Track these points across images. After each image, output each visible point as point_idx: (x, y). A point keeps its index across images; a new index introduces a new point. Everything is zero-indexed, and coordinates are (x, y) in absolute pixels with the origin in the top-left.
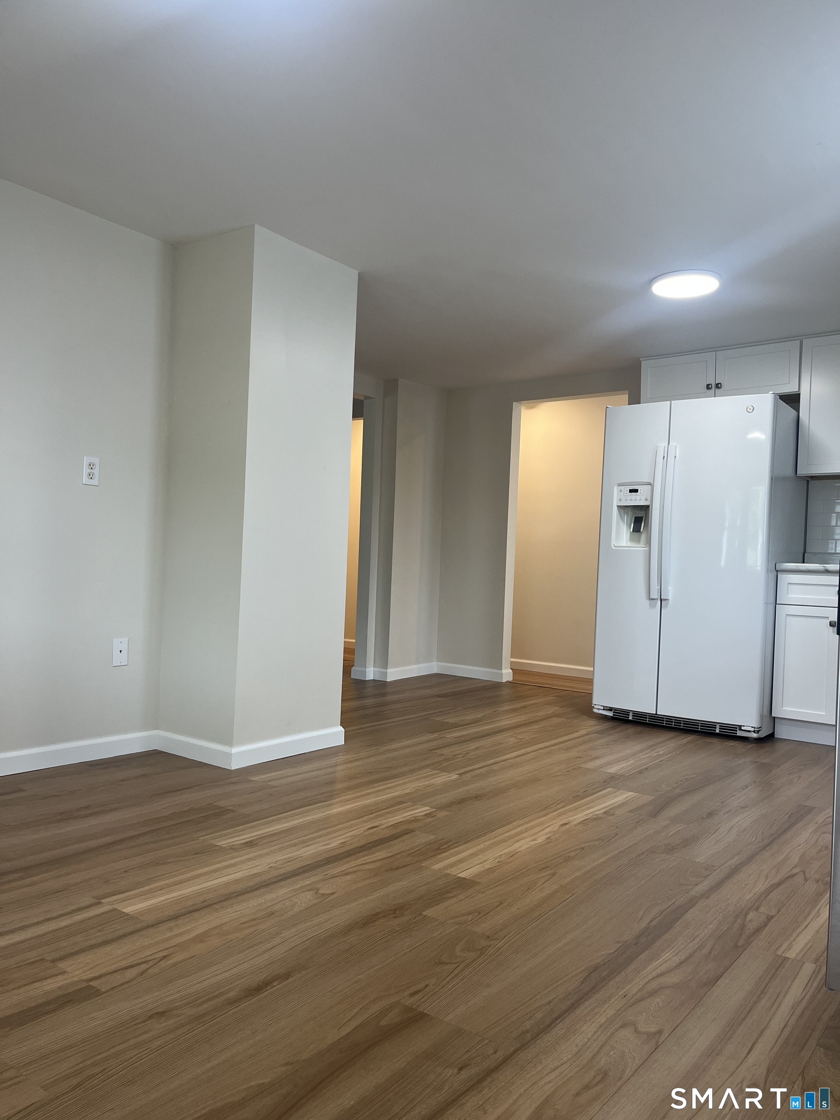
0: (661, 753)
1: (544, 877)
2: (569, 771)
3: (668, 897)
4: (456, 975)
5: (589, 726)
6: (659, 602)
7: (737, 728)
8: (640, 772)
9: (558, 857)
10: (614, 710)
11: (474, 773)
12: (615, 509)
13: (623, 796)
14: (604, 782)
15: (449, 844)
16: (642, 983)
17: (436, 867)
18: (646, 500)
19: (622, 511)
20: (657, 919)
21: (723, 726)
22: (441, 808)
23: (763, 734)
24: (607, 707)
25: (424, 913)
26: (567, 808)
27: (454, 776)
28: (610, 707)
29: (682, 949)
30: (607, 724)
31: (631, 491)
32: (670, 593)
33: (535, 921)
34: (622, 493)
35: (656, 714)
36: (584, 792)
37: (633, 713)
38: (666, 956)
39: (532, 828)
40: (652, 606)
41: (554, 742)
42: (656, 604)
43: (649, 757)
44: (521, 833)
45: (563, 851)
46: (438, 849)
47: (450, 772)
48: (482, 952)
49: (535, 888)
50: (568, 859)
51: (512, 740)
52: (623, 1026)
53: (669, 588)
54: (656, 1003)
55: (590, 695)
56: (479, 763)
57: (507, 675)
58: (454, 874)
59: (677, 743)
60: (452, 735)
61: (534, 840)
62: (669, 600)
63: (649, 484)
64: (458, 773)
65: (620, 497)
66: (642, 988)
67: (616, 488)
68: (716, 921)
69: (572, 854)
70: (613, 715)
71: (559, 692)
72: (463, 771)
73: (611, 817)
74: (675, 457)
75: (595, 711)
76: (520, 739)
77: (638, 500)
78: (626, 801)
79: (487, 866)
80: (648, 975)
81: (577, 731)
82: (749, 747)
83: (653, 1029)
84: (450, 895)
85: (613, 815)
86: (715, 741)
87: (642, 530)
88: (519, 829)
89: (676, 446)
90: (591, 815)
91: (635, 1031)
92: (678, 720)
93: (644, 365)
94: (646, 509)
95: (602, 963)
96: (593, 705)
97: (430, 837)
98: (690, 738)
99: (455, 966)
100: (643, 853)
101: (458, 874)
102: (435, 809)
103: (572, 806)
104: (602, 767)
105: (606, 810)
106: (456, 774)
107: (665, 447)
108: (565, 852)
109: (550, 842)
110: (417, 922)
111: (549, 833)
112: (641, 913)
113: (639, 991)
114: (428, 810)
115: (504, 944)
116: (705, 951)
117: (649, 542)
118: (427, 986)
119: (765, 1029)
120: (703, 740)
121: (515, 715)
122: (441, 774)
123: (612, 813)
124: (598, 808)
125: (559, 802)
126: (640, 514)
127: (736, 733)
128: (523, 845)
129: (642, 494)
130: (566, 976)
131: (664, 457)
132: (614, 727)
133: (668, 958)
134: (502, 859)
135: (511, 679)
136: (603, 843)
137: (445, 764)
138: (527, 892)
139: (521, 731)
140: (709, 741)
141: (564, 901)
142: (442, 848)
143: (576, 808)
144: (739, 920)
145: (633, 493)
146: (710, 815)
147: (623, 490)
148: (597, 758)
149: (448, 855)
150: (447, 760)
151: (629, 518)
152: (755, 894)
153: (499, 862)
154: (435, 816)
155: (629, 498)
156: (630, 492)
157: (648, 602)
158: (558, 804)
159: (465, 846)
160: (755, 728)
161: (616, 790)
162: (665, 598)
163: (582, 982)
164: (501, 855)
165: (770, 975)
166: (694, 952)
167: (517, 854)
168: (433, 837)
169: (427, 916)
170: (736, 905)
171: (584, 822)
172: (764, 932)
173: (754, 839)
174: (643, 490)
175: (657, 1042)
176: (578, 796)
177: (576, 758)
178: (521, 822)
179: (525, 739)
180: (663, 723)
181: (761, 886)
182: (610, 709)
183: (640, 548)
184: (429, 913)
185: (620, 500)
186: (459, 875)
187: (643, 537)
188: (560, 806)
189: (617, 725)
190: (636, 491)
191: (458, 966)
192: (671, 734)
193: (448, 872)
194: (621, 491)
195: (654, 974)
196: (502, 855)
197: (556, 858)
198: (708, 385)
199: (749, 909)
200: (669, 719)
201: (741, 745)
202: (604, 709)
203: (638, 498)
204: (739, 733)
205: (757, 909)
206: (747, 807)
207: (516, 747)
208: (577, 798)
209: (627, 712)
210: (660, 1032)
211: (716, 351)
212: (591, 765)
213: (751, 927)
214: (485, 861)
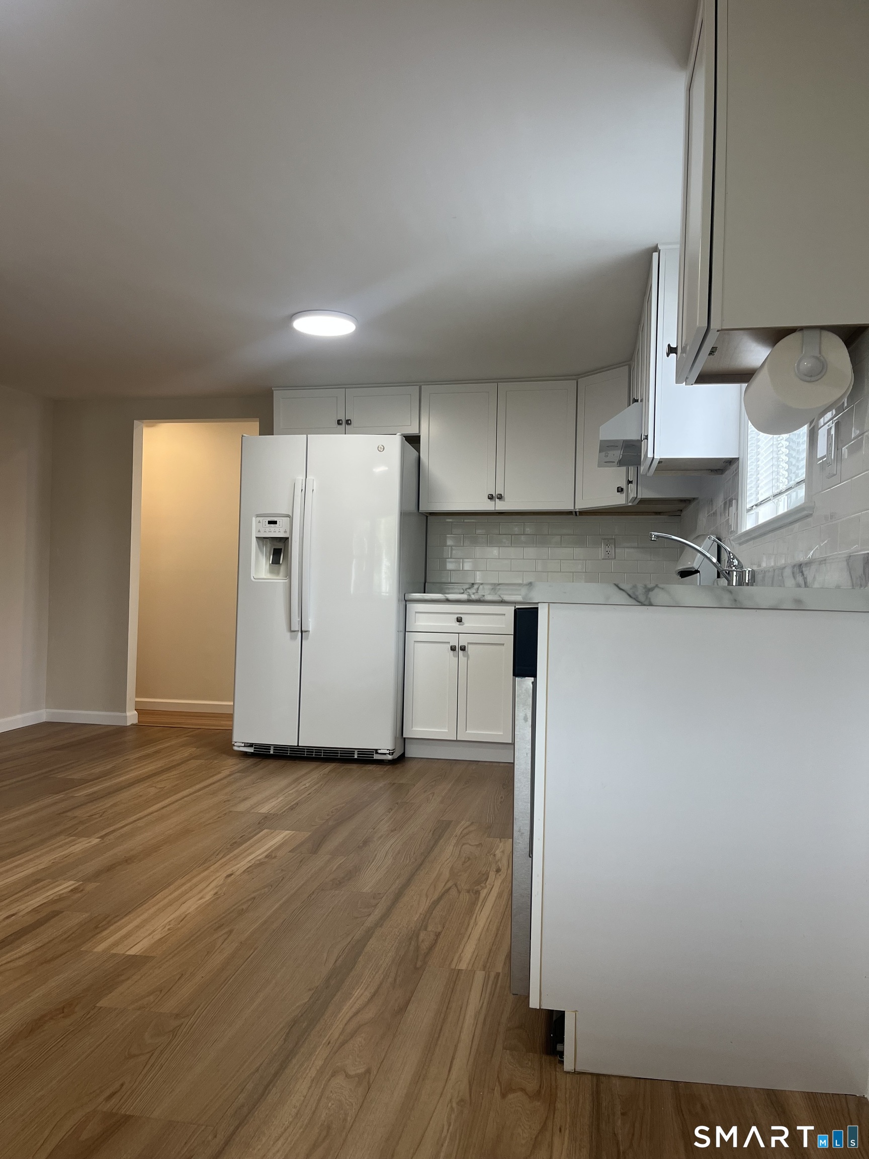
0: (307, 785)
1: (221, 936)
2: (221, 817)
3: (345, 933)
4: (152, 1066)
5: (231, 765)
6: (300, 634)
7: (373, 752)
8: (292, 808)
9: (231, 912)
10: (255, 746)
11: (117, 834)
12: (254, 540)
13: (281, 836)
14: (259, 823)
15: (108, 919)
16: (341, 1026)
17: (100, 948)
18: (285, 532)
19: (261, 543)
20: (341, 957)
21: (362, 751)
22: (88, 879)
23: (396, 756)
24: (248, 743)
25: (97, 1005)
26: (228, 857)
27: (95, 841)
28: (250, 743)
29: (370, 982)
30: (248, 761)
31: (270, 522)
32: (311, 624)
33: (222, 986)
34: (261, 524)
35: (298, 746)
36: (241, 837)
37: (274, 747)
38: (357, 993)
39: (196, 885)
40: (293, 638)
41: (198, 787)
42: (297, 636)
43: (297, 791)
44: (186, 892)
45: (234, 905)
46: (96, 927)
47: (89, 836)
48: (175, 1034)
49: (214, 951)
50: (241, 913)
51: (153, 791)
52: (333, 1075)
53: (310, 620)
54: (358, 1043)
55: (229, 732)
56: (121, 821)
57: (131, 717)
58: (122, 953)
59: (321, 773)
60: (82, 793)
61: (201, 899)
62: (309, 631)
63: (288, 516)
64: (100, 835)
65: (258, 528)
66: (342, 1030)
67: (254, 519)
68: (393, 948)
69: (244, 907)
70: (254, 751)
71: (193, 731)
72: (103, 833)
73: (274, 860)
74: (313, 490)
75: (236, 748)
76: (160, 788)
77: (277, 532)
78: (285, 840)
79: (157, 936)
80: (345, 1016)
81: (219, 773)
82: (385, 769)
83: (361, 1070)
84: (122, 978)
85: (275, 857)
86: (354, 766)
87: (281, 562)
88: (183, 888)
89: (313, 480)
90: (253, 862)
91: (346, 1076)
92: (318, 750)
93: (276, 394)
94: (285, 541)
95: (300, 1015)
96: (233, 743)
97: (84, 916)
98: (330, 766)
99: (148, 1056)
100: (313, 892)
101: (125, 952)
102: (82, 882)
103: (231, 855)
104: (253, 808)
105: (267, 853)
106: (97, 838)
107: (302, 480)
108: (236, 906)
109: (219, 897)
110: (92, 1017)
111: (216, 887)
112: (325, 955)
113: (341, 1034)
114: (73, 884)
115: (196, 1019)
116: (390, 980)
117: (289, 575)
118: (122, 1085)
119: (458, 1042)
120: (344, 767)
121: (149, 761)
122: (79, 840)
123: (273, 855)
124: (259, 852)
125: (218, 852)
126: (279, 546)
127: (373, 757)
128: (191, 905)
129: (281, 526)
130: (268, 1037)
131: (302, 490)
132: (255, 763)
133: (360, 995)
134: (171, 926)
135: (135, 721)
136: (273, 889)
137: (80, 828)
138: (207, 957)
139: (160, 778)
140: (349, 767)
141: (248, 958)
142: (100, 925)
143: (235, 857)
144: (413, 943)
145: (272, 525)
146: (366, 843)
147: (261, 522)
148: (245, 799)
149: (110, 932)
150: (81, 823)
151: (268, 549)
152: (421, 914)
153: (169, 929)
154: (82, 890)
155: (267, 530)
156: (268, 524)
157: (288, 634)
158: (217, 855)
159: (127, 918)
160: (390, 750)
161: (272, 831)
162: (306, 629)
163: (285, 1040)
164: (169, 922)
165: (450, 990)
166: (381, 984)
167: (188, 916)
168: (87, 915)
169: (101, 1007)
170: (407, 928)
171: (248, 870)
172: (436, 949)
173: (408, 862)
174: (282, 522)
175: (368, 1082)
176: (235, 842)
177: (225, 802)
178: (183, 880)
179: (166, 788)
180: (304, 754)
181: (424, 905)
182: (251, 745)
183: (279, 581)
184: (103, 1003)
185: (259, 531)
186: (129, 953)
187: (282, 568)
188: (220, 856)
189: (260, 761)
190: (275, 522)
191: (153, 1054)
192: (313, 765)
193: (113, 952)
194: (259, 522)
195: (350, 1014)
196: (171, 920)
197: (229, 914)
198: (339, 421)
199: (419, 930)
200: (310, 749)
201: (378, 769)
202: (244, 746)
203: (277, 530)
204: (376, 757)
205: (426, 929)
206: (395, 830)
207: (157, 798)
208: (235, 845)
209: (267, 747)
210: (368, 1071)
211: (345, 388)
212: (242, 807)
213: (424, 946)
214: (154, 931)
